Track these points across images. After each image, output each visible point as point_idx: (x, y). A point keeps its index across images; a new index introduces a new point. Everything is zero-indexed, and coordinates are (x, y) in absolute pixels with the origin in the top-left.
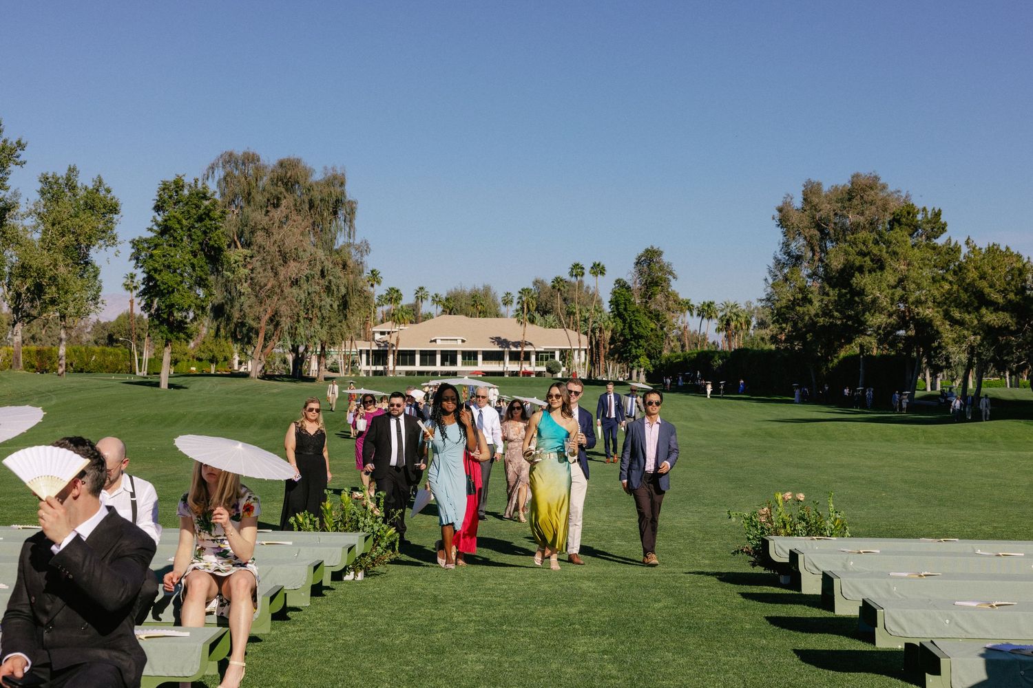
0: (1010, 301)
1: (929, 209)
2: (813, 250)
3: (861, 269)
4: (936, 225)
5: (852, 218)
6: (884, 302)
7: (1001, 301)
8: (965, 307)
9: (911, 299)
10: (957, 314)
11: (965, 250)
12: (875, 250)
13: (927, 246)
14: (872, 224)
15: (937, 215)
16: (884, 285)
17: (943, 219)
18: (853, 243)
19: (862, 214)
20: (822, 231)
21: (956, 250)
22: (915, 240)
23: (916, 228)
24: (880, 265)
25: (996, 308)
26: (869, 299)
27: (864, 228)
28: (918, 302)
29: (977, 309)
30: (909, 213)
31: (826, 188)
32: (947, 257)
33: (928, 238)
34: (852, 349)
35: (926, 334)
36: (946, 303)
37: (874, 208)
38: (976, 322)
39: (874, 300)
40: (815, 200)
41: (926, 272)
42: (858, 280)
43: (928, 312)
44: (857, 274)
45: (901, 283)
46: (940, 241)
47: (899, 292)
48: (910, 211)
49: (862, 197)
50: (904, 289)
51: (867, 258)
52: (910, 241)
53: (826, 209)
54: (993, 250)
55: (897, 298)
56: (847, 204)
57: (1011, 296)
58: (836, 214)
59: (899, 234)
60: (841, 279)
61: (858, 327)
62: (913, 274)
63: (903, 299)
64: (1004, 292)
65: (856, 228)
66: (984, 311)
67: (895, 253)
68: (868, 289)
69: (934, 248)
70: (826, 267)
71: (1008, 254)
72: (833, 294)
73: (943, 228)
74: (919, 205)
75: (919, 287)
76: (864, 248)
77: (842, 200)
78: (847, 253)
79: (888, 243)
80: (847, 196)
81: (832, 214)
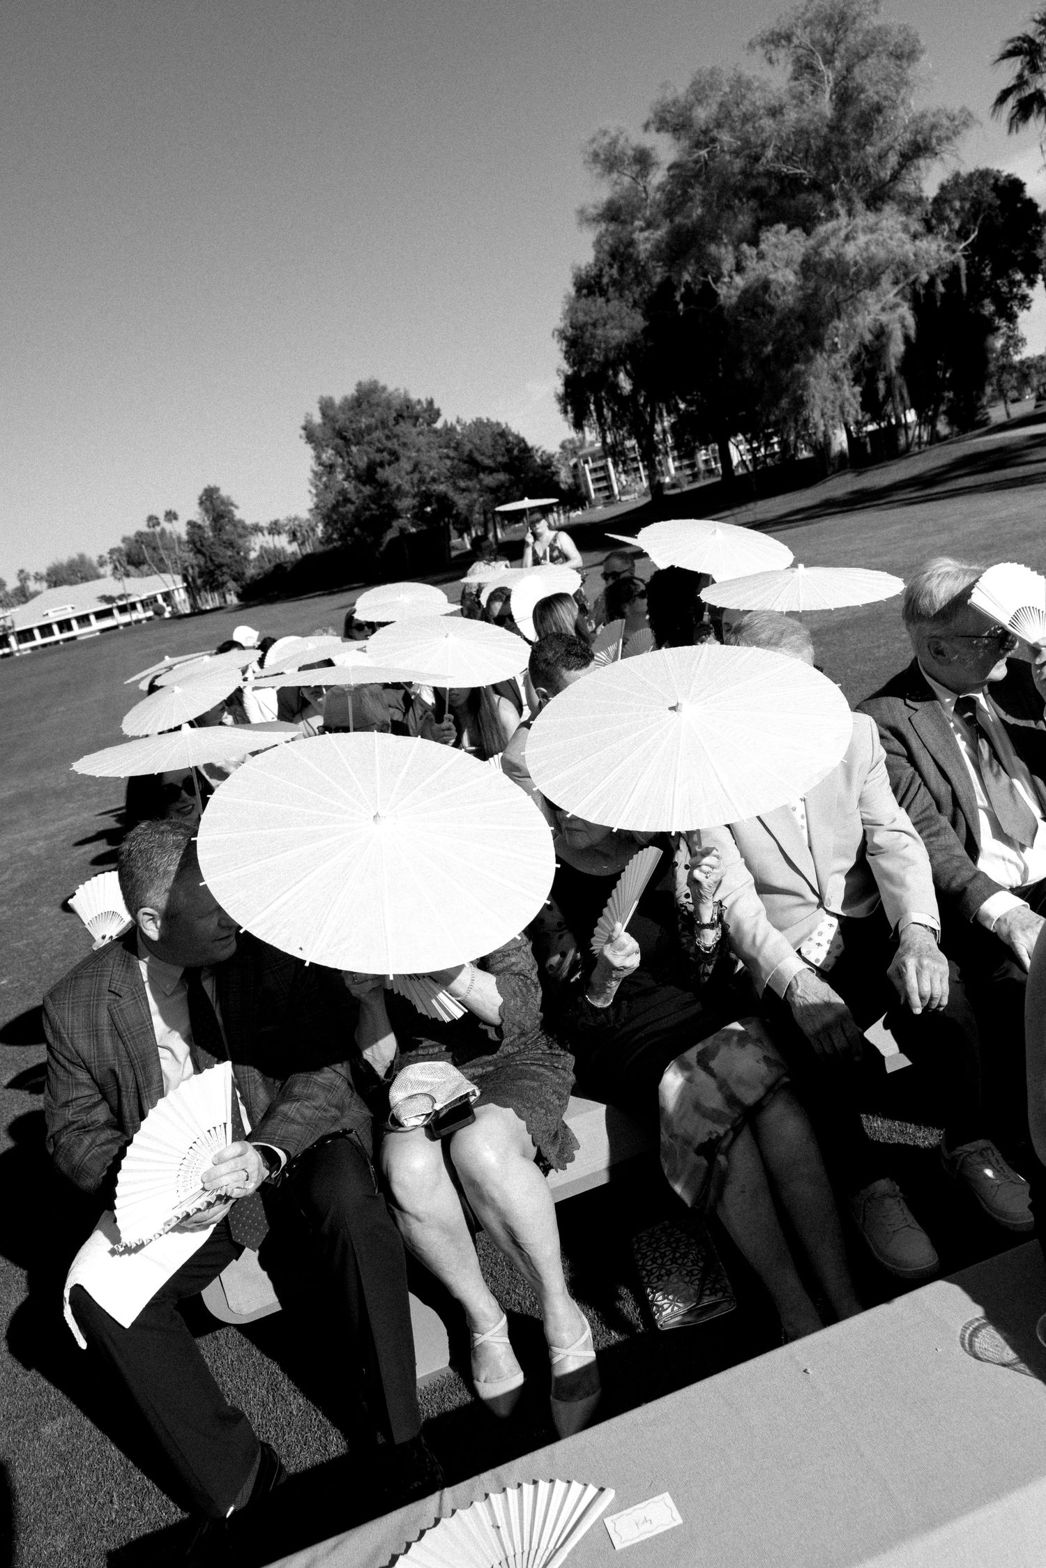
0: (500, 463)
1: (423, 400)
2: (341, 456)
3: (382, 465)
4: (433, 413)
5: (364, 422)
6: (407, 487)
7: (492, 464)
8: (467, 476)
9: (428, 480)
10: (462, 484)
11: (459, 428)
12: (389, 444)
13: (429, 431)
14: (384, 424)
15: (431, 403)
16: (403, 473)
17: (436, 406)
18: (370, 443)
19: (373, 416)
20: (344, 438)
21: (453, 429)
22: (418, 429)
23: (417, 418)
24: (395, 457)
25: (491, 471)
26: (394, 487)
27: (376, 428)
28: (434, 480)
29: (477, 475)
30: (408, 407)
31: (338, 400)
32: (448, 437)
33: (429, 424)
34: (391, 534)
35: (444, 503)
36: (453, 475)
37: (380, 409)
38: (478, 486)
39: (399, 487)
40: (331, 413)
41: (434, 454)
42: (383, 474)
43: (441, 488)
44: (379, 469)
45: (416, 467)
46: (439, 425)
47: (416, 476)
48: (408, 404)
49: (368, 402)
50: (420, 472)
51: (385, 454)
52: (414, 431)
53: (342, 418)
54: (479, 424)
55: (416, 481)
56: (358, 410)
57: (500, 459)
58: (351, 422)
59: (405, 427)
60: (367, 476)
61: (396, 514)
62: (424, 458)
63: (422, 481)
64: (493, 456)
65: (369, 429)
66: (482, 476)
67: (405, 444)
68: (391, 480)
69: (436, 431)
70: (356, 468)
71: (489, 424)
72: (367, 490)
73: (438, 414)
74: (414, 397)
75: (430, 467)
76: (380, 445)
77: (352, 408)
78: (367, 453)
79: (397, 436)
80: (356, 404)
81: (347, 423)
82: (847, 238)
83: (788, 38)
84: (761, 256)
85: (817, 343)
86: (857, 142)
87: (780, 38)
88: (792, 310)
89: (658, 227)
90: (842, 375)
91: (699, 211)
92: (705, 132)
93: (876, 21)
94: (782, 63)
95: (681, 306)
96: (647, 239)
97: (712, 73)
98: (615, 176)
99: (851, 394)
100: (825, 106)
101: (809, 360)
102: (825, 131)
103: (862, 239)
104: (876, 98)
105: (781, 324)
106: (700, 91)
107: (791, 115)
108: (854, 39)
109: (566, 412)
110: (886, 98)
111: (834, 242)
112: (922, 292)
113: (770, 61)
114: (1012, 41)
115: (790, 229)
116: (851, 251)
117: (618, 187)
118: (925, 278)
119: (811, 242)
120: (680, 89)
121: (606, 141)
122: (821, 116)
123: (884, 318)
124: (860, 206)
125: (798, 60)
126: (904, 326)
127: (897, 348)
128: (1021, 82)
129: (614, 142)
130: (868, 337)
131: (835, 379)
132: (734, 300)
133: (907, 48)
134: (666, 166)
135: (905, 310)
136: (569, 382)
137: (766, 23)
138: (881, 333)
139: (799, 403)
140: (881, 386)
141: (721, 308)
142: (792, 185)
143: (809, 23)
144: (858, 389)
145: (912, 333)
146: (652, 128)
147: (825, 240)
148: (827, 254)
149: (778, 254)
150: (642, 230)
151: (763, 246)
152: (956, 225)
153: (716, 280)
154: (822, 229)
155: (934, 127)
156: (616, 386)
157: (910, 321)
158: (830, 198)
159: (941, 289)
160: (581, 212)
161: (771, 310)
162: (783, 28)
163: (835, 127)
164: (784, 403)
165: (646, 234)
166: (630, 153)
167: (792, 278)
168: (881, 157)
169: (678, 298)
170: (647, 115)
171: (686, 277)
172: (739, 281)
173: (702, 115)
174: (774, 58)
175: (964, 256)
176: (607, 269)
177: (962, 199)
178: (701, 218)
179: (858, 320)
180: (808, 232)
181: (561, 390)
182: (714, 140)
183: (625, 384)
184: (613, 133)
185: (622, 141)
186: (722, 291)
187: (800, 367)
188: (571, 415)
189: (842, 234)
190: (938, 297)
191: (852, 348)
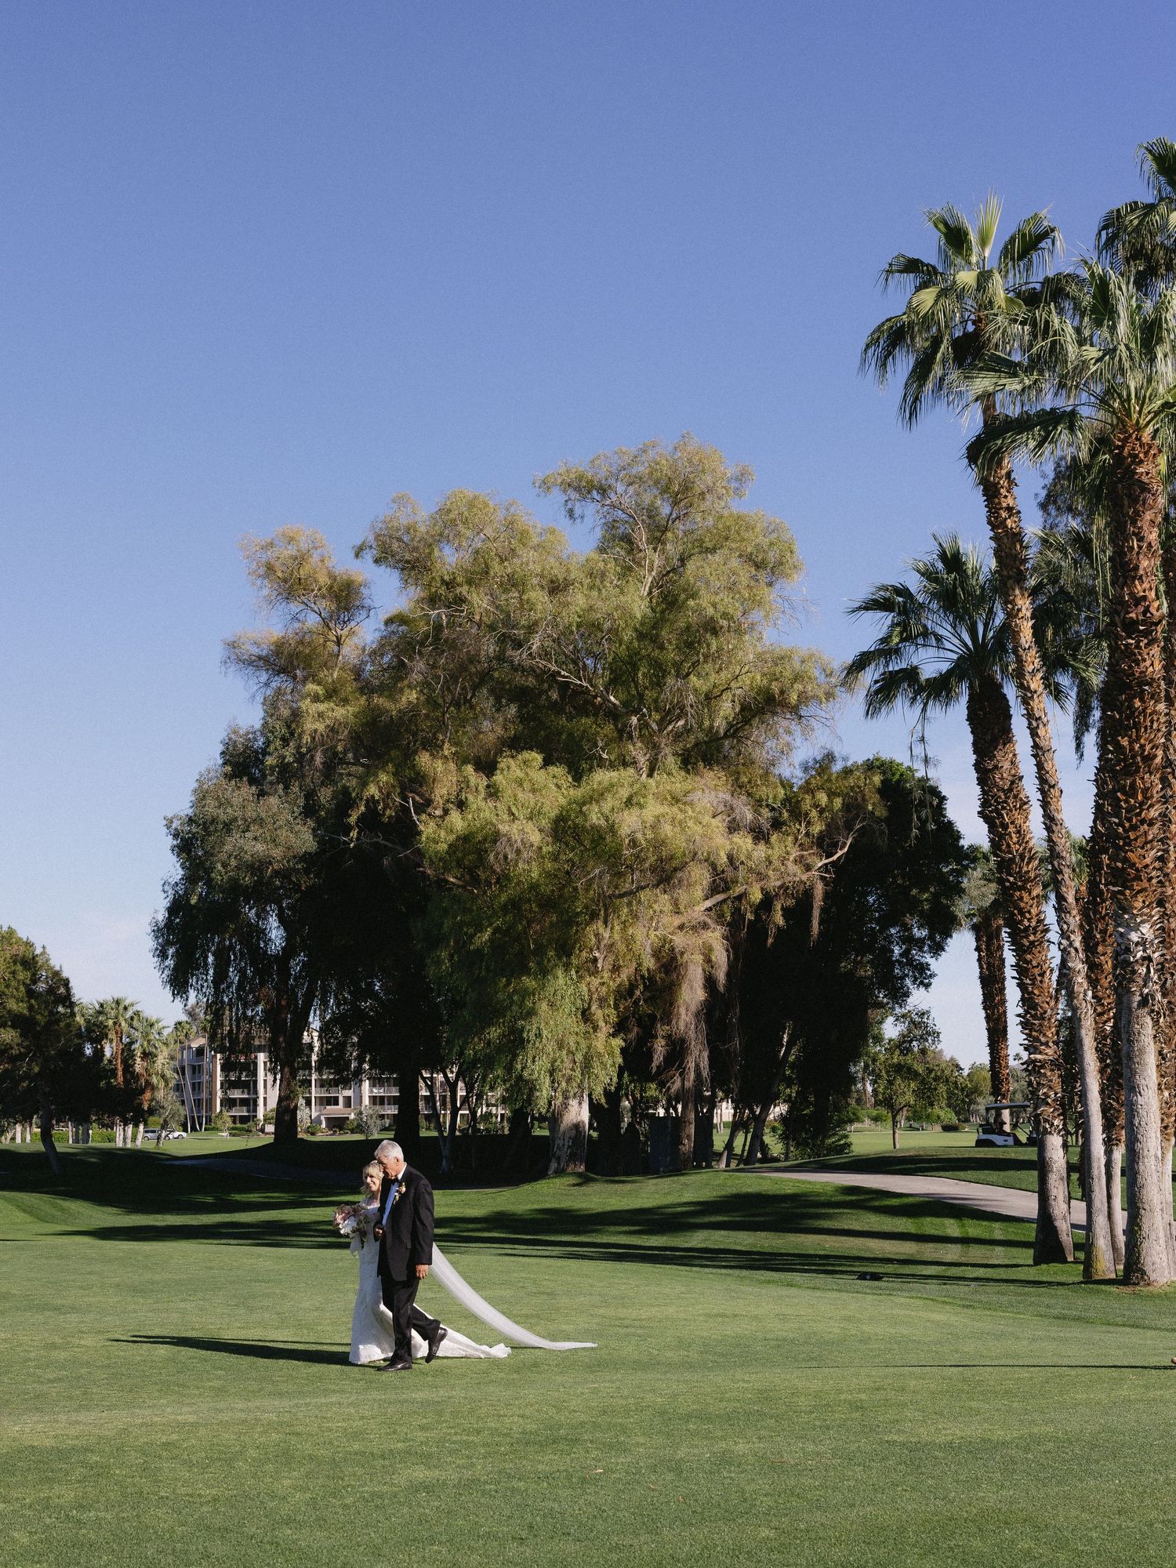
82: (629, 802)
83: (603, 491)
84: (493, 793)
85: (565, 950)
86: (678, 666)
87: (588, 488)
88: (534, 887)
89: (345, 701)
90: (598, 1013)
91: (413, 696)
92: (450, 585)
93: (736, 506)
94: (589, 521)
95: (354, 834)
96: (321, 715)
97: (471, 505)
98: (295, 607)
99: (608, 1048)
100: (637, 602)
101: (544, 972)
102: (628, 635)
103: (653, 809)
104: (710, 611)
105: (514, 905)
106: (448, 525)
107: (578, 600)
108: (701, 521)
109: (163, 955)
110: (725, 616)
111: (607, 805)
112: (750, 916)
113: (571, 513)
114: (882, 587)
115: (547, 762)
116: (629, 823)
117: (297, 625)
118: (756, 896)
119: (577, 793)
120: (421, 514)
121: (291, 551)
122: (627, 613)
123: (679, 940)
124: (671, 762)
125: (611, 526)
126: (708, 960)
127: (692, 994)
128: (886, 650)
129: (301, 559)
130: (649, 963)
131: (586, 1015)
132: (443, 847)
133: (772, 557)
134: (384, 616)
135: (716, 938)
136: (177, 907)
137: (578, 461)
138: (670, 963)
139: (515, 1042)
140: (660, 1048)
141: (419, 853)
143: (633, 481)
144: (618, 1042)
145: (721, 976)
146: (368, 556)
147: (597, 797)
148: (595, 817)
149: (520, 795)
150: (316, 699)
151: (498, 778)
152: (817, 828)
153: (421, 809)
154: (601, 777)
155: (797, 678)
156: (260, 935)
157: (721, 957)
158: (623, 734)
159: (779, 919)
160: (233, 645)
161: (503, 879)
162: (601, 474)
163: (649, 633)
164: (494, 1033)
165: (322, 707)
166: (323, 580)
167: (535, 838)
168: (710, 698)
169: (353, 820)
170: (363, 533)
171: (373, 790)
172: (456, 820)
173: (450, 559)
174: (578, 512)
175: (823, 878)
176: (278, 743)
177: (831, 794)
178: (414, 708)
179: (638, 932)
180: (578, 776)
181: (161, 916)
182: (461, 600)
183: (276, 934)
184: (304, 546)
185: (315, 558)
186: (427, 828)
187: (529, 982)
188: (170, 962)
189: (624, 793)
190: (772, 931)
191: (625, 975)
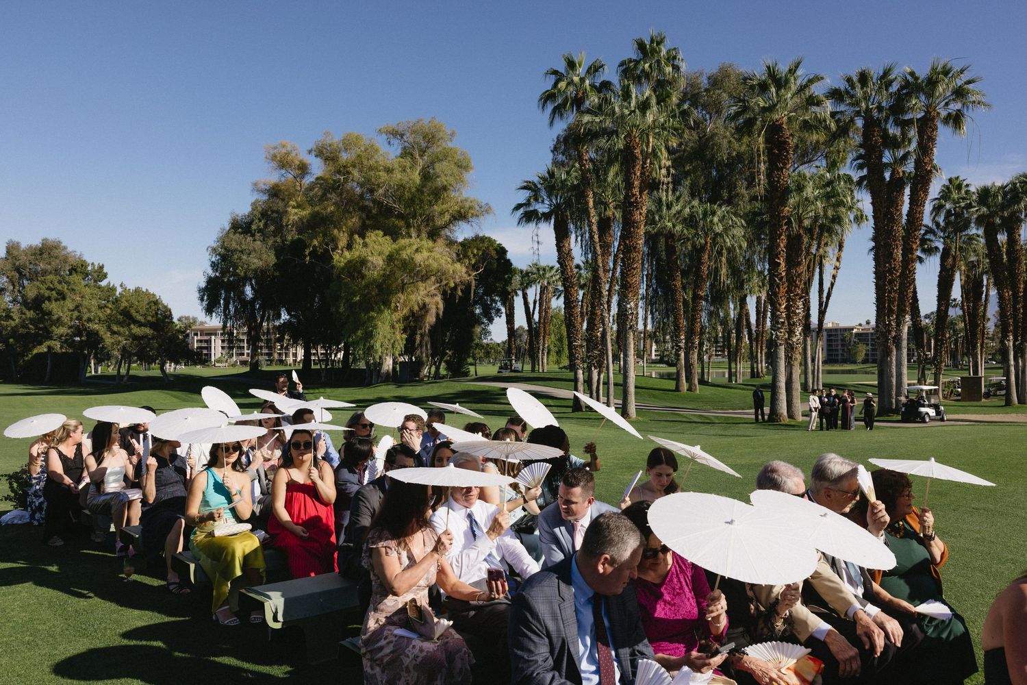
0: (149, 321)
1: (96, 264)
2: (13, 285)
3: (49, 299)
4: (100, 274)
5: (42, 266)
6: (65, 320)
7: (143, 321)
8: (121, 324)
9: (85, 317)
10: (115, 328)
11: (119, 290)
12: (59, 287)
13: (95, 286)
14: (57, 271)
15: (101, 267)
16: (66, 309)
17: (105, 270)
18: (43, 282)
19: (50, 264)
20: (20, 273)
21: (113, 289)
22: (86, 282)
23: (87, 275)
24: (62, 296)
25: (140, 325)
26: (55, 317)
27: (50, 273)
28: (89, 320)
29: (129, 325)
30: (82, 266)
31: (24, 245)
32: (108, 294)
33: (95, 281)
34: (43, 349)
35: (93, 341)
36: (109, 321)
37: (58, 261)
38: (127, 333)
39: (59, 318)
40: (15, 253)
41: (94, 302)
42: (46, 305)
43: (95, 327)
44: (47, 302)
45: (77, 307)
46: (103, 283)
47: (76, 314)
48: (84, 265)
49: (49, 254)
50: (79, 312)
51: (54, 292)
52: (83, 283)
53: (23, 259)
54: (138, 291)
55: (74, 317)
56: (38, 257)
57: (149, 318)
58: (31, 263)
59: (75, 278)
60: (36, 304)
61: (48, 336)
62: (86, 303)
63: (79, 318)
64: (145, 315)
65: (44, 273)
66: (132, 326)
67: (73, 290)
68: (55, 311)
69: (99, 287)
70: (23, 296)
71: (147, 294)
72: (30, 314)
73: (105, 276)
74: (89, 261)
75: (89, 311)
76: (51, 286)
77: (35, 254)
78: (39, 288)
79: (68, 283)
80: (39, 252)
81: (27, 263)
82: (417, 250)
83: (402, 136)
84: (365, 245)
85: (387, 303)
86: (430, 202)
87: (396, 134)
88: (375, 281)
89: (304, 209)
90: (397, 326)
91: (332, 208)
92: (345, 167)
93: (450, 145)
94: (396, 146)
95: (308, 258)
96: (296, 213)
97: (357, 138)
98: (283, 171)
99: (401, 338)
100: (416, 178)
101: (380, 312)
102: (413, 190)
103: (426, 254)
104: (445, 183)
105: (367, 286)
106: (348, 144)
107: (398, 176)
108: (435, 149)
109: (202, 299)
110: (450, 185)
111: (409, 251)
112: (449, 292)
113: (389, 142)
114: (526, 182)
115: (385, 235)
116: (418, 258)
117: (283, 179)
118: (452, 285)
119: (394, 246)
120: (336, 138)
121: (284, 151)
122: (414, 182)
123: (427, 300)
124: (424, 235)
125: (404, 148)
126: (437, 308)
127: (431, 319)
128: (528, 204)
129: (288, 154)
130: (416, 308)
131: (393, 327)
132: (342, 264)
133: (464, 164)
134: (315, 176)
135: (439, 298)
136: (210, 281)
137: (392, 124)
138: (424, 307)
139: (369, 335)
140: (418, 338)
141: (333, 267)
142: (387, 211)
143: (414, 132)
144: (405, 336)
145: (441, 313)
146: (313, 153)
147: (404, 248)
148: (404, 255)
149: (376, 247)
150: (294, 207)
151: (367, 240)
152: (473, 262)
153: (333, 250)
154: (403, 242)
155: (470, 208)
156: (243, 292)
157: (441, 306)
158: (408, 226)
159: (460, 293)
160: (255, 184)
161: (363, 277)
162: (400, 130)
163: (420, 190)
164: (359, 333)
165: (296, 210)
166: (298, 163)
167: (381, 263)
168: (442, 214)
169: (307, 253)
170: (312, 146)
171: (315, 242)
172: (347, 254)
173: (344, 157)
174: (392, 142)
175: (475, 280)
176: (257, 221)
177: (478, 249)
178: (332, 212)
179: (413, 297)
180: (394, 240)
181: (203, 285)
182: (349, 173)
183: (249, 292)
184: (289, 148)
185: (293, 154)
186: (336, 257)
187: (373, 314)
188: (205, 303)
189: (415, 247)
190: (457, 297)
191: (405, 311)
